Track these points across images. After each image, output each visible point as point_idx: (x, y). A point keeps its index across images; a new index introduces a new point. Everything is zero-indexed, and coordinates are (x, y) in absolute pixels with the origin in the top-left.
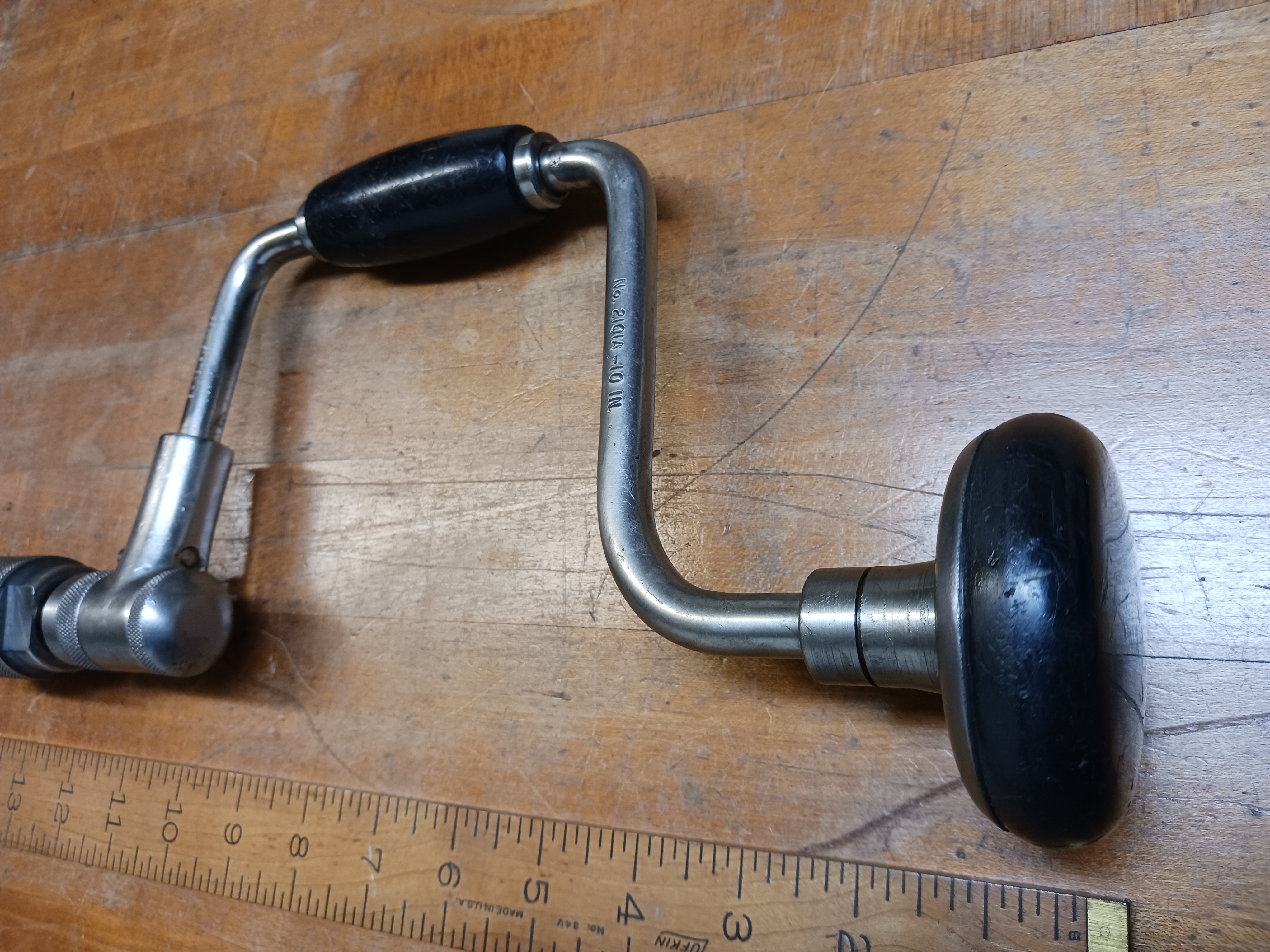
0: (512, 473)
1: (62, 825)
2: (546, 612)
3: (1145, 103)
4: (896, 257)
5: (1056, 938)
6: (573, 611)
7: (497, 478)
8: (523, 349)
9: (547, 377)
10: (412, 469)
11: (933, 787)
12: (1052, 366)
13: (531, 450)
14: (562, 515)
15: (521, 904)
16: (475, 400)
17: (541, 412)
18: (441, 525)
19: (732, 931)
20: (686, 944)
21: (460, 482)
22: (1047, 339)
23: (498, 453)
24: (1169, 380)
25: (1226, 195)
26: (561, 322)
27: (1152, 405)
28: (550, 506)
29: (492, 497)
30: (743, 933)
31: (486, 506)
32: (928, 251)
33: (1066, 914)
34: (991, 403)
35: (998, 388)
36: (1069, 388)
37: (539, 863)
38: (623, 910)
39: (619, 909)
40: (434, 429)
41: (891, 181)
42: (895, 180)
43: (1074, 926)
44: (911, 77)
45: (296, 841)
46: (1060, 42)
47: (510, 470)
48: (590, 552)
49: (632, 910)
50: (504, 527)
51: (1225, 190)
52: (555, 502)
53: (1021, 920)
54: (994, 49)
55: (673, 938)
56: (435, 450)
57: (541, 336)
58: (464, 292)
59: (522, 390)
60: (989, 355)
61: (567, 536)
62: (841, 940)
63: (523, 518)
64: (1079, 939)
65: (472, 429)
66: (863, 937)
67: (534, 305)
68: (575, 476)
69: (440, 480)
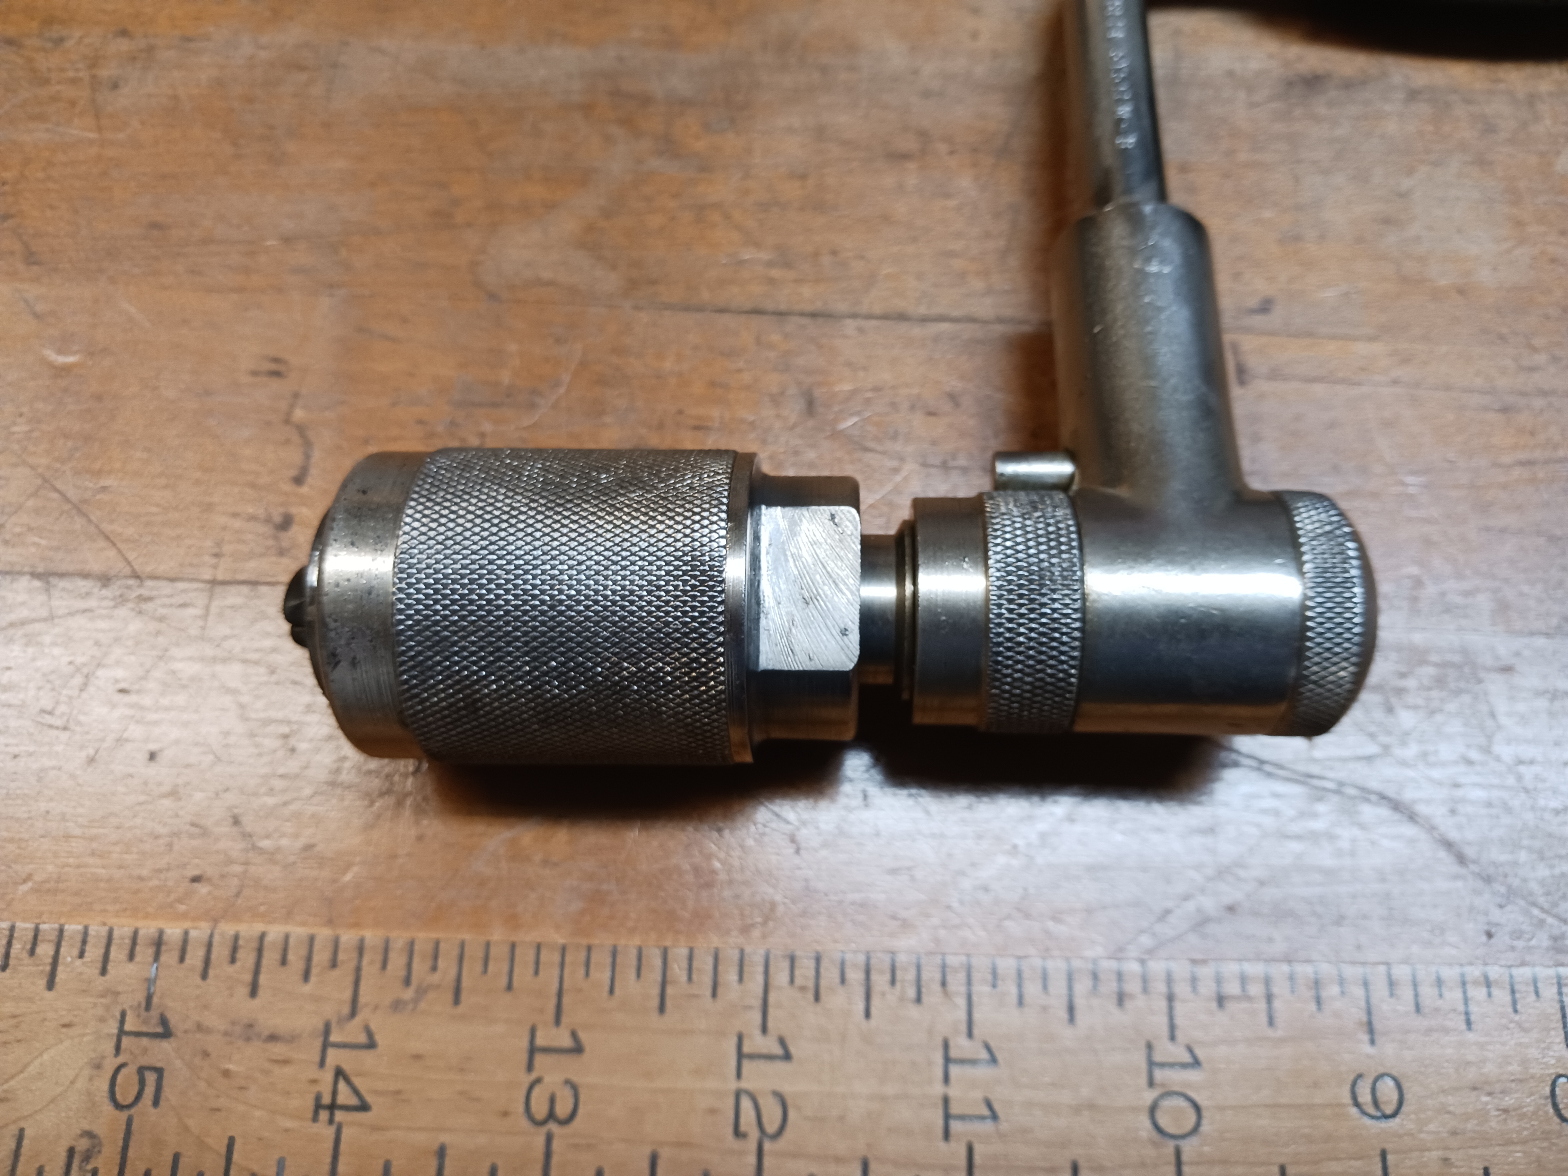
1: (767, 1145)
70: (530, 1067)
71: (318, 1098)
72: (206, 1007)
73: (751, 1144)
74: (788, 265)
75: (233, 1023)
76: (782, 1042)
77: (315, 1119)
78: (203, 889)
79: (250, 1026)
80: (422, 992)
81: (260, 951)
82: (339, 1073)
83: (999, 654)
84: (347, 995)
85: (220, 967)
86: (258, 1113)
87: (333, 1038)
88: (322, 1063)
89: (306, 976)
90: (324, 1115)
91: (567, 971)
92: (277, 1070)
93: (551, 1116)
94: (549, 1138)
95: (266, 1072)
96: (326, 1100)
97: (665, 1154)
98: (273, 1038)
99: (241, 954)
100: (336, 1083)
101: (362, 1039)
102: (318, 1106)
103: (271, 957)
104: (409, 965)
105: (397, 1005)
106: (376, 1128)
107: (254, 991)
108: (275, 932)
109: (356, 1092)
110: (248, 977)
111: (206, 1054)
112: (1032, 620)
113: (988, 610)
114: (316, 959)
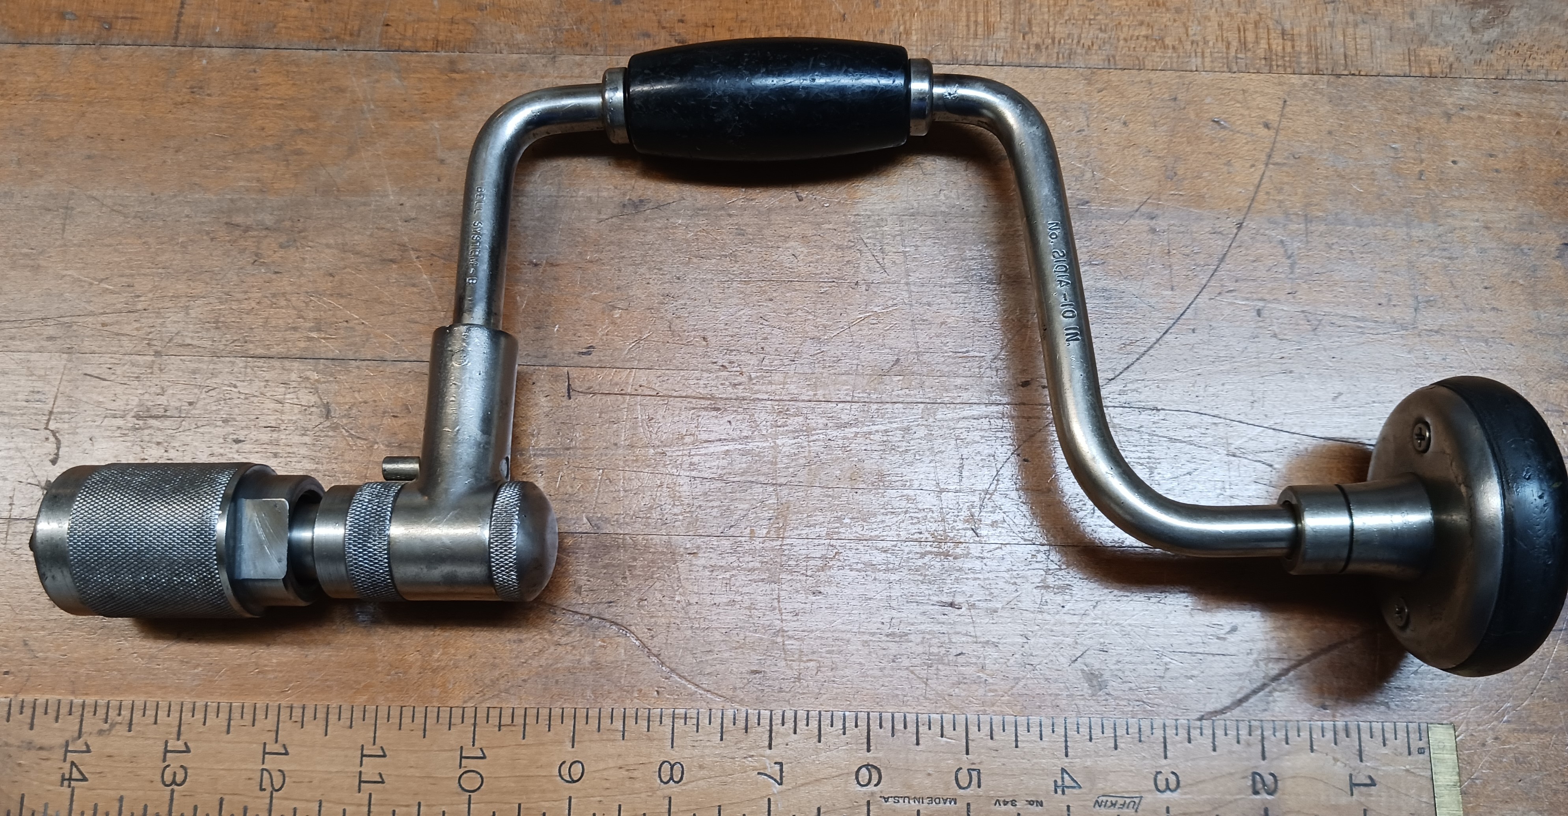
0: (865, 395)
1: (275, 794)
2: (923, 528)
3: (1419, 139)
4: (1236, 231)
5: (1410, 754)
6: (953, 528)
7: (849, 399)
8: (863, 269)
9: (895, 302)
10: (740, 384)
11: (1300, 658)
12: (1364, 336)
13: (884, 373)
14: (930, 437)
15: (955, 791)
16: (810, 317)
17: (892, 336)
18: (786, 443)
19: (1162, 785)
20: (1122, 802)
21: (803, 401)
22: (1358, 314)
23: (846, 373)
24: (1446, 355)
25: (1477, 221)
26: (905, 247)
27: (1435, 372)
28: (915, 429)
29: (845, 418)
30: (1173, 786)
31: (839, 427)
32: (1262, 231)
33: (1414, 736)
34: (1320, 361)
35: (1325, 350)
36: (1377, 355)
37: (967, 753)
38: (1060, 783)
39: (1055, 782)
40: (763, 345)
41: (1225, 164)
42: (1228, 163)
43: (1421, 744)
44: (1234, 75)
45: (666, 766)
46: (1353, 75)
47: (864, 392)
48: (965, 474)
49: (1068, 781)
50: (864, 448)
51: (1476, 217)
52: (918, 425)
53: (1385, 745)
54: (1303, 68)
55: (1110, 799)
56: (766, 366)
57: (883, 259)
58: (780, 201)
59: (866, 312)
60: (1317, 323)
61: (937, 458)
62: (1254, 781)
63: (885, 438)
64: (1424, 753)
65: (810, 348)
66: (1272, 774)
67: (872, 226)
68: (939, 401)
69: (777, 398)
70: (164, 760)
71: (63, 775)
72: (9, 735)
73: (267, 793)
74: (319, 330)
75: (22, 742)
76: (284, 746)
77: (62, 785)
78: (10, 678)
79: (30, 743)
80: (113, 725)
81: (34, 708)
82: (73, 763)
83: (352, 570)
84: (77, 727)
85: (15, 715)
86: (35, 783)
87: (69, 749)
88: (65, 760)
89: (57, 719)
90: (66, 783)
91: (183, 714)
92: (43, 762)
93: (174, 782)
94: (173, 791)
95: (38, 764)
96: (67, 776)
97: (226, 798)
98: (41, 748)
99: (25, 710)
100: (71, 769)
101: (84, 748)
102: (63, 779)
103: (39, 711)
104: (107, 713)
105: (101, 732)
106: (90, 789)
107: (31, 728)
108: (42, 699)
109: (81, 773)
110: (29, 721)
111: (10, 756)
112: (365, 555)
113: (345, 550)
114: (61, 711)
